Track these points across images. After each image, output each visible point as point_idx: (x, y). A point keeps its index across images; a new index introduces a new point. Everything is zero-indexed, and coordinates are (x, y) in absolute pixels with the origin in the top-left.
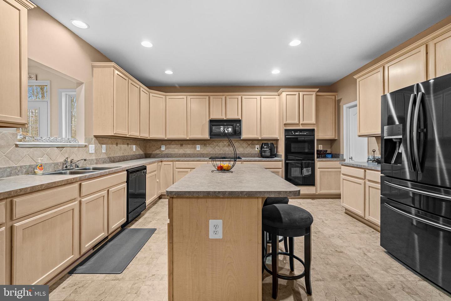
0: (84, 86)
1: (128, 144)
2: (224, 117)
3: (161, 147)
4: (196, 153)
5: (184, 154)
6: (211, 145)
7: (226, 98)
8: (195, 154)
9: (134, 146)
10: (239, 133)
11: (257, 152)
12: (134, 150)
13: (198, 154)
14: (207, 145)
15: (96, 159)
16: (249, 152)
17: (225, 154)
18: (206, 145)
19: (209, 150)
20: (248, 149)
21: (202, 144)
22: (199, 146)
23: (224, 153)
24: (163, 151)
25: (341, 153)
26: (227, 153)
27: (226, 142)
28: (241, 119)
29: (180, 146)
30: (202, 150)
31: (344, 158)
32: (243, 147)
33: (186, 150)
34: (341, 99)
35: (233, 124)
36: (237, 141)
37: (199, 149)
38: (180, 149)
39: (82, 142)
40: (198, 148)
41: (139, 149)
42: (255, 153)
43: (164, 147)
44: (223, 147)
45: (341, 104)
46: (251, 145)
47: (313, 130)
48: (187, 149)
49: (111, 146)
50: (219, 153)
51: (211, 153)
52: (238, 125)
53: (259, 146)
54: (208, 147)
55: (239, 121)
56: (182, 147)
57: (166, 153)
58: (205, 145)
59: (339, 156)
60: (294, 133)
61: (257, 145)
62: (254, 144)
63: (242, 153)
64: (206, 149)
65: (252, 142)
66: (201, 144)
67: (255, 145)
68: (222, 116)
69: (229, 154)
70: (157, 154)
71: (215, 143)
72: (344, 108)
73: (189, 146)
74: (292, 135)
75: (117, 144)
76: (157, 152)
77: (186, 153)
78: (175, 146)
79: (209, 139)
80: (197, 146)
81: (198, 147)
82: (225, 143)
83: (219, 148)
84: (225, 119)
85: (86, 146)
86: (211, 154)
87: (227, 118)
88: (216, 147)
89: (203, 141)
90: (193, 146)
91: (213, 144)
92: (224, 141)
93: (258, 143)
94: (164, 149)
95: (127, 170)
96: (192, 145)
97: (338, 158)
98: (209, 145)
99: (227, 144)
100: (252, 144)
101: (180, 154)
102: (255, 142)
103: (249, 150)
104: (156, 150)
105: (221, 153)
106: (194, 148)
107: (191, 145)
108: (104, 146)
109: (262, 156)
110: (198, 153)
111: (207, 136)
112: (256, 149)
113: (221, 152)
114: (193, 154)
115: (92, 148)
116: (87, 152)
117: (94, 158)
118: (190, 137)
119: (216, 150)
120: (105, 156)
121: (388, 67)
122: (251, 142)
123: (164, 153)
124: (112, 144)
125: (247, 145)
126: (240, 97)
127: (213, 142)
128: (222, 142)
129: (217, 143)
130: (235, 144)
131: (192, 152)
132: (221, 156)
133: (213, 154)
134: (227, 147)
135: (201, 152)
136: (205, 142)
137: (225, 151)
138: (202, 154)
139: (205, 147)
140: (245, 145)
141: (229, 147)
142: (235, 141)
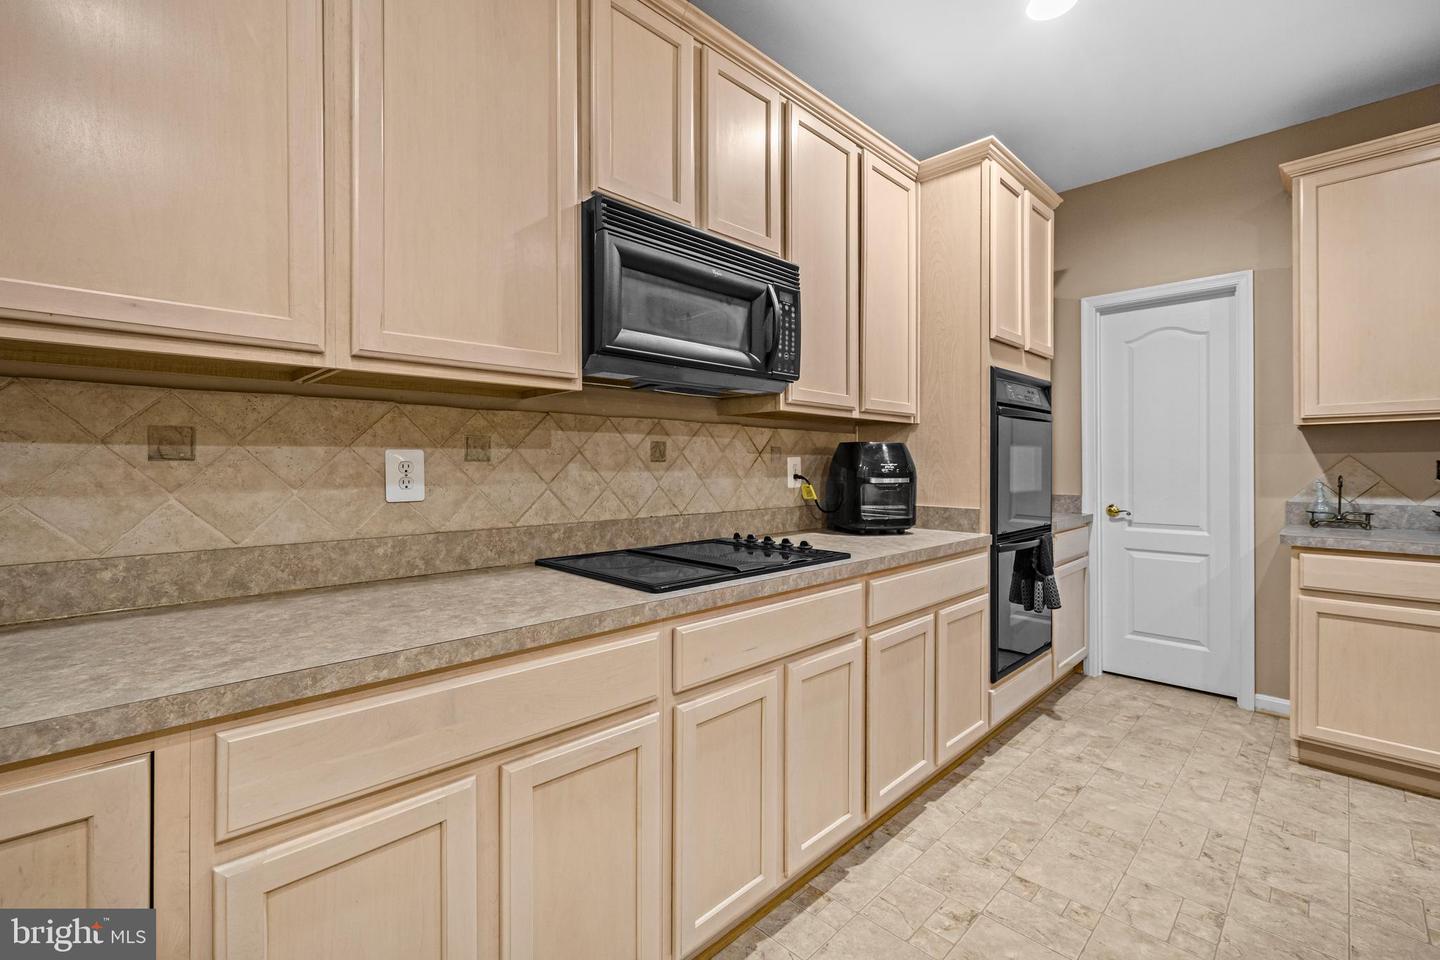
4: (375, 531)
5: (216, 555)
6: (527, 453)
8: (367, 545)
11: (791, 502)
13: (402, 545)
14: (495, 453)
16: (759, 500)
18: (486, 446)
19: (512, 494)
20: (756, 480)
21: (443, 442)
22: (415, 455)
23: (624, 516)
26: (642, 515)
27: (637, 430)
29: (142, 451)
30: (452, 494)
33: (240, 502)
37: (417, 492)
38: (144, 490)
40: (406, 482)
44: (619, 467)
46: (767, 456)
47: (1050, 387)
48: (264, 498)
51: (532, 519)
53: (803, 462)
54: (501, 472)
55: (787, 275)
56: (180, 470)
58: (476, 446)
61: (792, 452)
63: (731, 507)
64: (486, 489)
66: (431, 441)
67: (784, 457)
69: (658, 522)
71: (558, 437)
73: (281, 454)
77: (248, 542)
79: (579, 385)
80: (394, 457)
81: (405, 468)
82: (634, 438)
83: (590, 477)
86: (531, 532)
88: (574, 469)
89: (456, 414)
90: (344, 455)
91: (547, 445)
93: (796, 444)
96: (336, 441)
98: (513, 447)
99: (648, 445)
100: (774, 450)
101: (139, 565)
102: (783, 433)
105: (607, 516)
106: (356, 479)
107: (320, 451)
110: (408, 527)
112: (791, 481)
114: (341, 546)
119: (572, 493)
125: (752, 456)
127: (550, 423)
128: (608, 431)
129: (573, 435)
130: (692, 450)
131: (331, 533)
132: (611, 543)
133: (548, 531)
134: (647, 468)
135: (436, 523)
136: (478, 421)
137: (633, 497)
138: (451, 536)
139: (472, 468)
140: (744, 452)
141: (659, 468)
142: (695, 426)
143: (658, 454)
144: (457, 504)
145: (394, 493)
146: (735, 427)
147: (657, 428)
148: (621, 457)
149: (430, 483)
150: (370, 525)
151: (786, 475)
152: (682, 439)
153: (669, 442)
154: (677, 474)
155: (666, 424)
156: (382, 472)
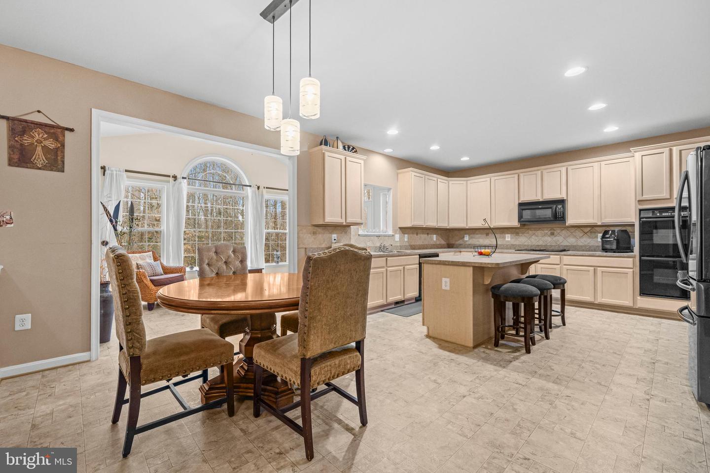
0: (391, 192)
1: (428, 234)
2: (539, 198)
3: (464, 237)
6: (525, 234)
7: (542, 172)
8: (503, 245)
9: (435, 236)
10: (561, 218)
11: (599, 244)
12: (435, 239)
13: (507, 245)
14: (520, 235)
15: (400, 246)
16: (586, 244)
17: (546, 246)
19: (523, 240)
20: (584, 239)
21: (513, 234)
22: (509, 235)
23: (544, 244)
24: (467, 241)
26: (548, 244)
27: (547, 230)
28: (565, 198)
29: (485, 235)
30: (513, 240)
32: (575, 237)
33: (492, 240)
35: (552, 206)
36: (565, 228)
37: (509, 239)
38: (486, 239)
39: (390, 232)
41: (440, 239)
42: (597, 245)
43: (468, 237)
44: (543, 237)
46: (589, 234)
49: (412, 235)
50: (536, 244)
51: (526, 244)
52: (560, 206)
53: (600, 235)
54: (522, 237)
55: (562, 202)
56: (488, 237)
57: (469, 243)
58: (517, 234)
60: (658, 214)
62: (594, 232)
63: (573, 245)
64: (518, 239)
65: (589, 229)
66: (511, 233)
67: (596, 234)
68: (537, 196)
69: (551, 246)
70: (460, 244)
71: (530, 232)
74: (654, 216)
75: (417, 234)
76: (460, 242)
78: (480, 235)
79: (519, 226)
80: (507, 235)
81: (508, 237)
82: (546, 232)
83: (536, 238)
84: (541, 200)
85: (393, 235)
86: (525, 245)
87: (544, 198)
88: (533, 237)
89: (514, 230)
91: (528, 233)
92: (545, 229)
93: (602, 230)
94: (467, 239)
95: (419, 255)
99: (550, 232)
100: (591, 232)
102: (596, 228)
103: (585, 241)
104: (459, 240)
106: (503, 238)
107: (499, 235)
108: (406, 235)
109: (605, 250)
110: (508, 243)
111: (515, 223)
113: (541, 243)
114: (501, 245)
115: (397, 237)
116: (394, 240)
117: (398, 245)
119: (533, 240)
120: (407, 244)
123: (467, 243)
124: (413, 234)
125: (583, 234)
126: (564, 170)
127: (529, 230)
129: (533, 232)
130: (561, 233)
133: (528, 246)
134: (549, 236)
135: (511, 243)
136: (517, 230)
137: (546, 241)
138: (513, 245)
139: (517, 237)
140: (579, 233)
141: (553, 237)
142: (563, 229)
143: (552, 234)
144: (515, 241)
145: (507, 239)
147: (552, 229)
148: (543, 235)
149: (511, 238)
150: (504, 243)
151: (597, 238)
152: (558, 231)
153: (555, 232)
154: (557, 238)
155: (555, 229)
156: (505, 237)
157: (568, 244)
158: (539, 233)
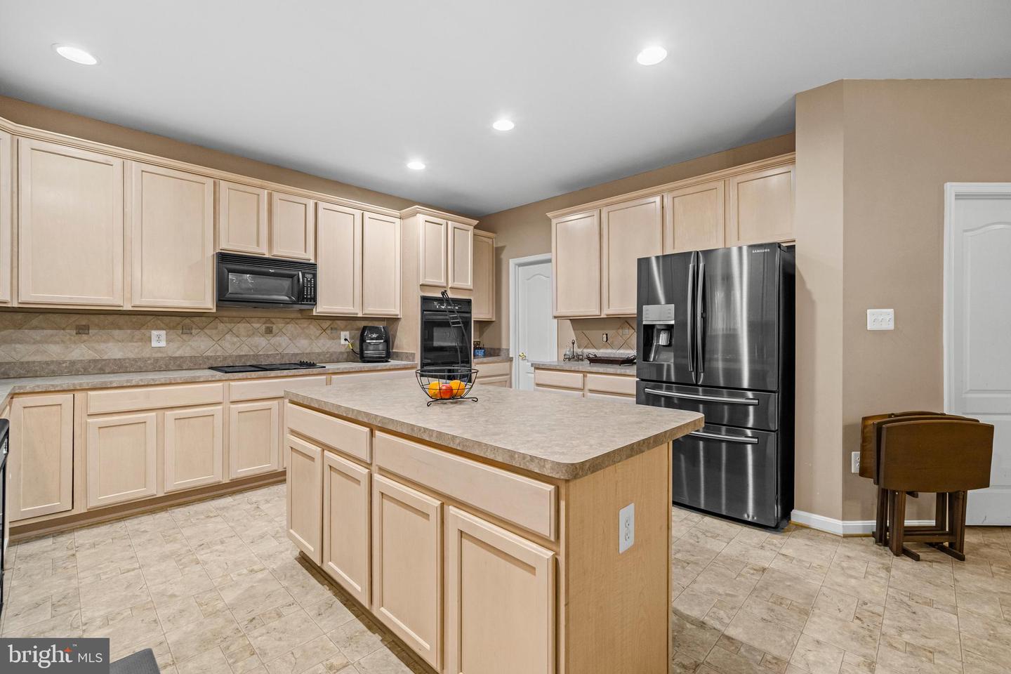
2: (263, 251)
4: (148, 356)
5: (95, 361)
6: (208, 331)
7: (270, 196)
8: (145, 360)
11: (343, 350)
13: (156, 361)
14: (194, 331)
16: (324, 349)
17: (256, 356)
18: (190, 330)
19: (201, 344)
20: (322, 341)
21: (174, 328)
22: (163, 333)
23: (252, 353)
25: (504, 346)
26: (260, 353)
27: (258, 322)
28: (313, 261)
29: (74, 332)
30: (176, 345)
31: (511, 356)
32: (308, 337)
33: (102, 346)
34: (504, 247)
35: (294, 272)
36: (292, 319)
37: (163, 344)
38: (75, 342)
40: (159, 341)
42: (339, 351)
44: (249, 336)
45: (504, 256)
46: (328, 332)
47: (469, 302)
48: (110, 345)
50: (235, 354)
51: (209, 353)
52: (308, 276)
53: (350, 334)
54: (196, 338)
55: (311, 267)
56: (85, 337)
58: (186, 329)
59: (499, 352)
60: (437, 307)
61: (343, 330)
62: (336, 329)
63: (307, 351)
64: (190, 343)
65: (336, 322)
66: (168, 328)
67: (340, 331)
68: (258, 245)
69: (268, 356)
71: (221, 326)
72: (512, 265)
73: (116, 333)
77: (105, 357)
79: (214, 311)
80: (154, 333)
81: (159, 336)
82: (256, 325)
83: (235, 339)
84: (267, 256)
86: (208, 358)
87: (274, 253)
88: (228, 337)
89: (178, 318)
90: (137, 333)
91: (216, 328)
92: (253, 320)
93: (346, 326)
96: (134, 328)
97: (498, 355)
98: (202, 329)
99: (264, 327)
100: (333, 329)
101: (73, 363)
102: (338, 322)
103: (324, 344)
105: (244, 354)
106: (141, 340)
107: (129, 331)
109: (364, 359)
110: (159, 355)
111: (207, 302)
112: (343, 342)
113: (245, 350)
114: (135, 360)
118: (137, 303)
119: (227, 345)
121: (609, 212)
122: (328, 323)
125: (320, 332)
126: (311, 204)
127: (217, 320)
128: (244, 323)
130: (286, 330)
131: (132, 356)
132: (244, 362)
133: (216, 358)
134: (263, 336)
135: (170, 354)
136: (187, 321)
137: (256, 347)
138: (176, 358)
139: (184, 337)
140: (315, 330)
141: (269, 336)
142: (288, 320)
143: (269, 331)
144: (179, 348)
145: (154, 344)
146: (310, 320)
147: (268, 320)
148: (251, 332)
149: (168, 341)
150: (146, 353)
151: (340, 339)
152: (281, 325)
153: (274, 327)
154: (278, 338)
155: (273, 320)
156: (150, 337)
157: (297, 351)
158: (242, 327)
